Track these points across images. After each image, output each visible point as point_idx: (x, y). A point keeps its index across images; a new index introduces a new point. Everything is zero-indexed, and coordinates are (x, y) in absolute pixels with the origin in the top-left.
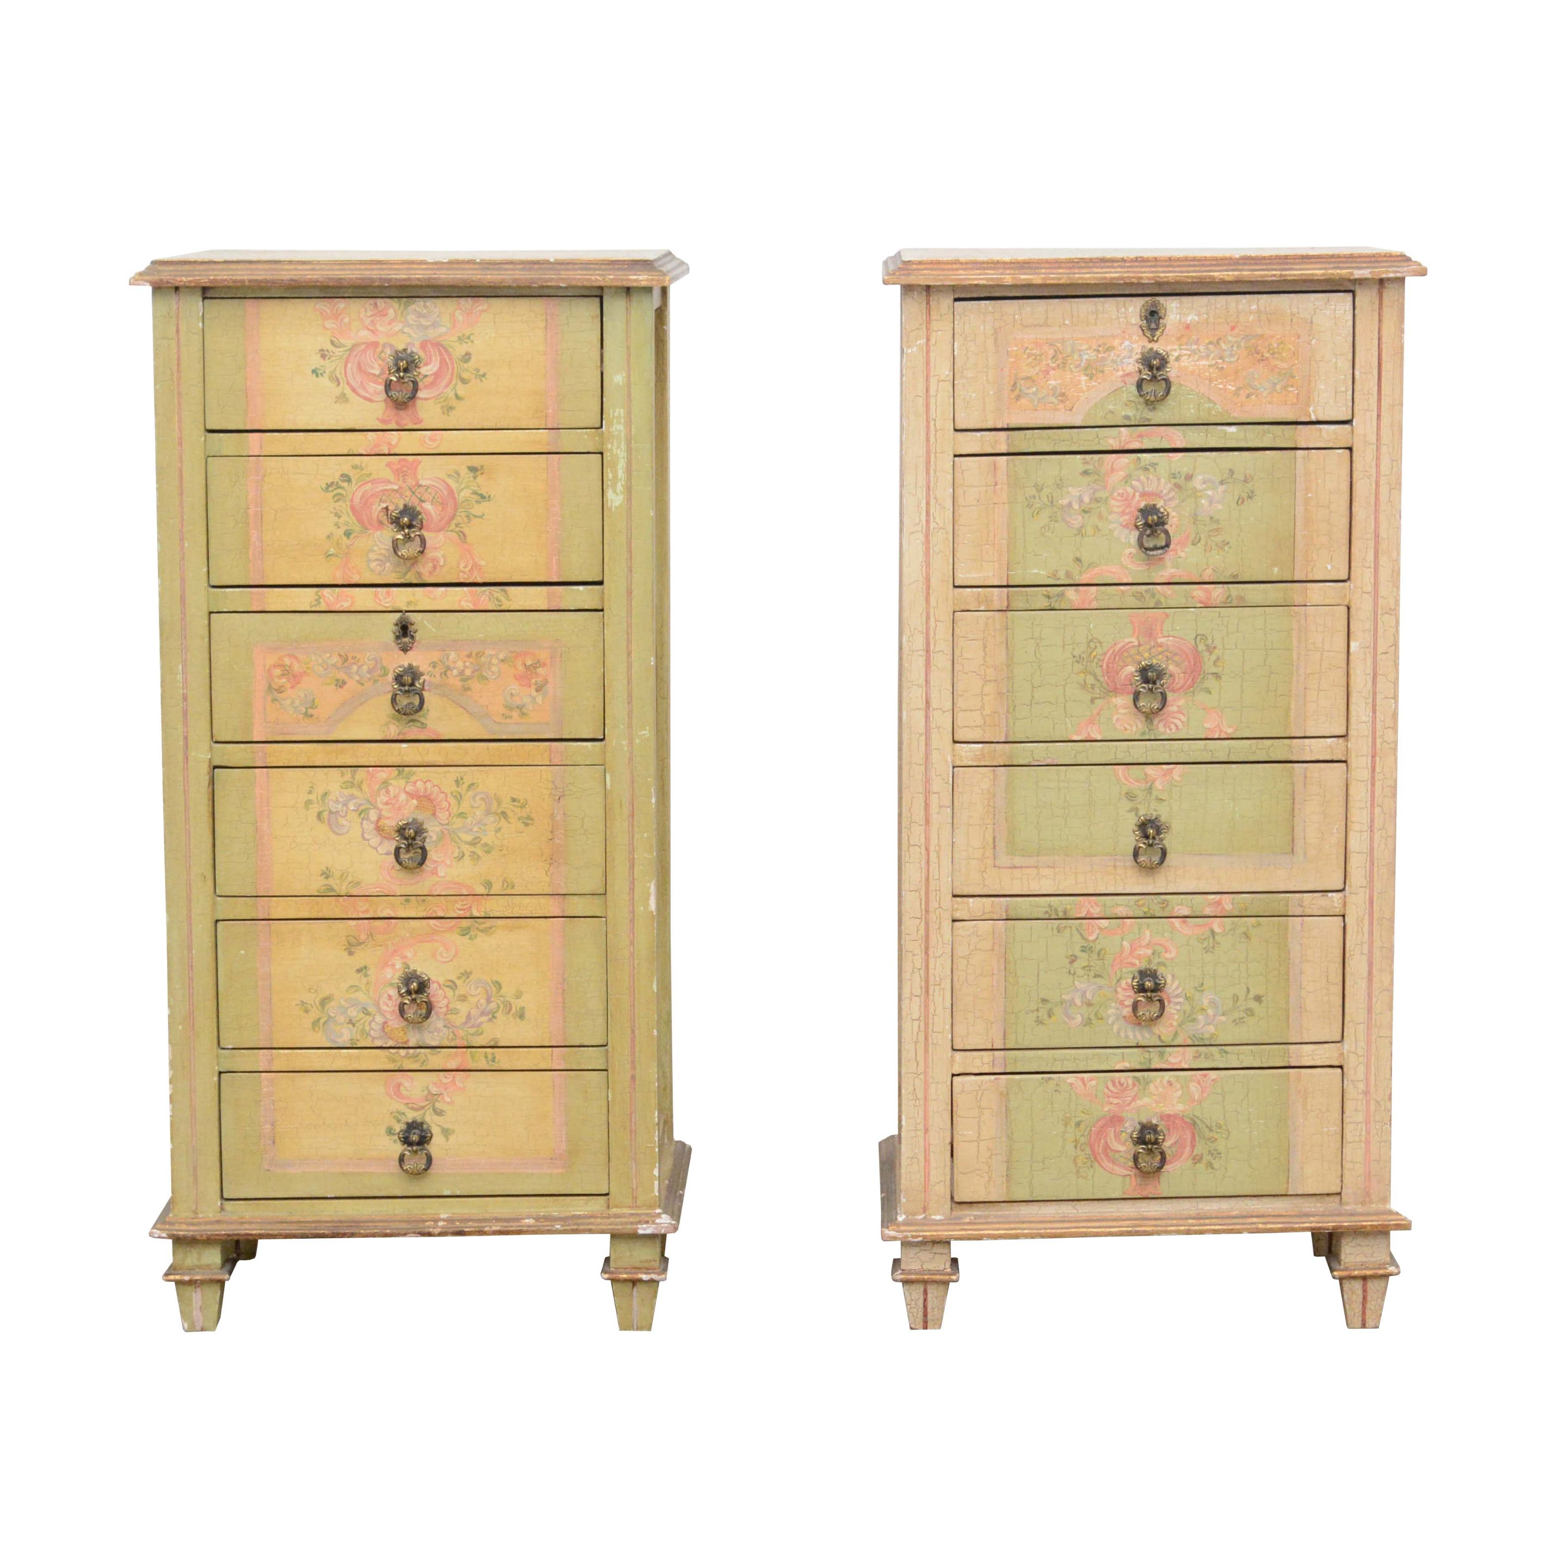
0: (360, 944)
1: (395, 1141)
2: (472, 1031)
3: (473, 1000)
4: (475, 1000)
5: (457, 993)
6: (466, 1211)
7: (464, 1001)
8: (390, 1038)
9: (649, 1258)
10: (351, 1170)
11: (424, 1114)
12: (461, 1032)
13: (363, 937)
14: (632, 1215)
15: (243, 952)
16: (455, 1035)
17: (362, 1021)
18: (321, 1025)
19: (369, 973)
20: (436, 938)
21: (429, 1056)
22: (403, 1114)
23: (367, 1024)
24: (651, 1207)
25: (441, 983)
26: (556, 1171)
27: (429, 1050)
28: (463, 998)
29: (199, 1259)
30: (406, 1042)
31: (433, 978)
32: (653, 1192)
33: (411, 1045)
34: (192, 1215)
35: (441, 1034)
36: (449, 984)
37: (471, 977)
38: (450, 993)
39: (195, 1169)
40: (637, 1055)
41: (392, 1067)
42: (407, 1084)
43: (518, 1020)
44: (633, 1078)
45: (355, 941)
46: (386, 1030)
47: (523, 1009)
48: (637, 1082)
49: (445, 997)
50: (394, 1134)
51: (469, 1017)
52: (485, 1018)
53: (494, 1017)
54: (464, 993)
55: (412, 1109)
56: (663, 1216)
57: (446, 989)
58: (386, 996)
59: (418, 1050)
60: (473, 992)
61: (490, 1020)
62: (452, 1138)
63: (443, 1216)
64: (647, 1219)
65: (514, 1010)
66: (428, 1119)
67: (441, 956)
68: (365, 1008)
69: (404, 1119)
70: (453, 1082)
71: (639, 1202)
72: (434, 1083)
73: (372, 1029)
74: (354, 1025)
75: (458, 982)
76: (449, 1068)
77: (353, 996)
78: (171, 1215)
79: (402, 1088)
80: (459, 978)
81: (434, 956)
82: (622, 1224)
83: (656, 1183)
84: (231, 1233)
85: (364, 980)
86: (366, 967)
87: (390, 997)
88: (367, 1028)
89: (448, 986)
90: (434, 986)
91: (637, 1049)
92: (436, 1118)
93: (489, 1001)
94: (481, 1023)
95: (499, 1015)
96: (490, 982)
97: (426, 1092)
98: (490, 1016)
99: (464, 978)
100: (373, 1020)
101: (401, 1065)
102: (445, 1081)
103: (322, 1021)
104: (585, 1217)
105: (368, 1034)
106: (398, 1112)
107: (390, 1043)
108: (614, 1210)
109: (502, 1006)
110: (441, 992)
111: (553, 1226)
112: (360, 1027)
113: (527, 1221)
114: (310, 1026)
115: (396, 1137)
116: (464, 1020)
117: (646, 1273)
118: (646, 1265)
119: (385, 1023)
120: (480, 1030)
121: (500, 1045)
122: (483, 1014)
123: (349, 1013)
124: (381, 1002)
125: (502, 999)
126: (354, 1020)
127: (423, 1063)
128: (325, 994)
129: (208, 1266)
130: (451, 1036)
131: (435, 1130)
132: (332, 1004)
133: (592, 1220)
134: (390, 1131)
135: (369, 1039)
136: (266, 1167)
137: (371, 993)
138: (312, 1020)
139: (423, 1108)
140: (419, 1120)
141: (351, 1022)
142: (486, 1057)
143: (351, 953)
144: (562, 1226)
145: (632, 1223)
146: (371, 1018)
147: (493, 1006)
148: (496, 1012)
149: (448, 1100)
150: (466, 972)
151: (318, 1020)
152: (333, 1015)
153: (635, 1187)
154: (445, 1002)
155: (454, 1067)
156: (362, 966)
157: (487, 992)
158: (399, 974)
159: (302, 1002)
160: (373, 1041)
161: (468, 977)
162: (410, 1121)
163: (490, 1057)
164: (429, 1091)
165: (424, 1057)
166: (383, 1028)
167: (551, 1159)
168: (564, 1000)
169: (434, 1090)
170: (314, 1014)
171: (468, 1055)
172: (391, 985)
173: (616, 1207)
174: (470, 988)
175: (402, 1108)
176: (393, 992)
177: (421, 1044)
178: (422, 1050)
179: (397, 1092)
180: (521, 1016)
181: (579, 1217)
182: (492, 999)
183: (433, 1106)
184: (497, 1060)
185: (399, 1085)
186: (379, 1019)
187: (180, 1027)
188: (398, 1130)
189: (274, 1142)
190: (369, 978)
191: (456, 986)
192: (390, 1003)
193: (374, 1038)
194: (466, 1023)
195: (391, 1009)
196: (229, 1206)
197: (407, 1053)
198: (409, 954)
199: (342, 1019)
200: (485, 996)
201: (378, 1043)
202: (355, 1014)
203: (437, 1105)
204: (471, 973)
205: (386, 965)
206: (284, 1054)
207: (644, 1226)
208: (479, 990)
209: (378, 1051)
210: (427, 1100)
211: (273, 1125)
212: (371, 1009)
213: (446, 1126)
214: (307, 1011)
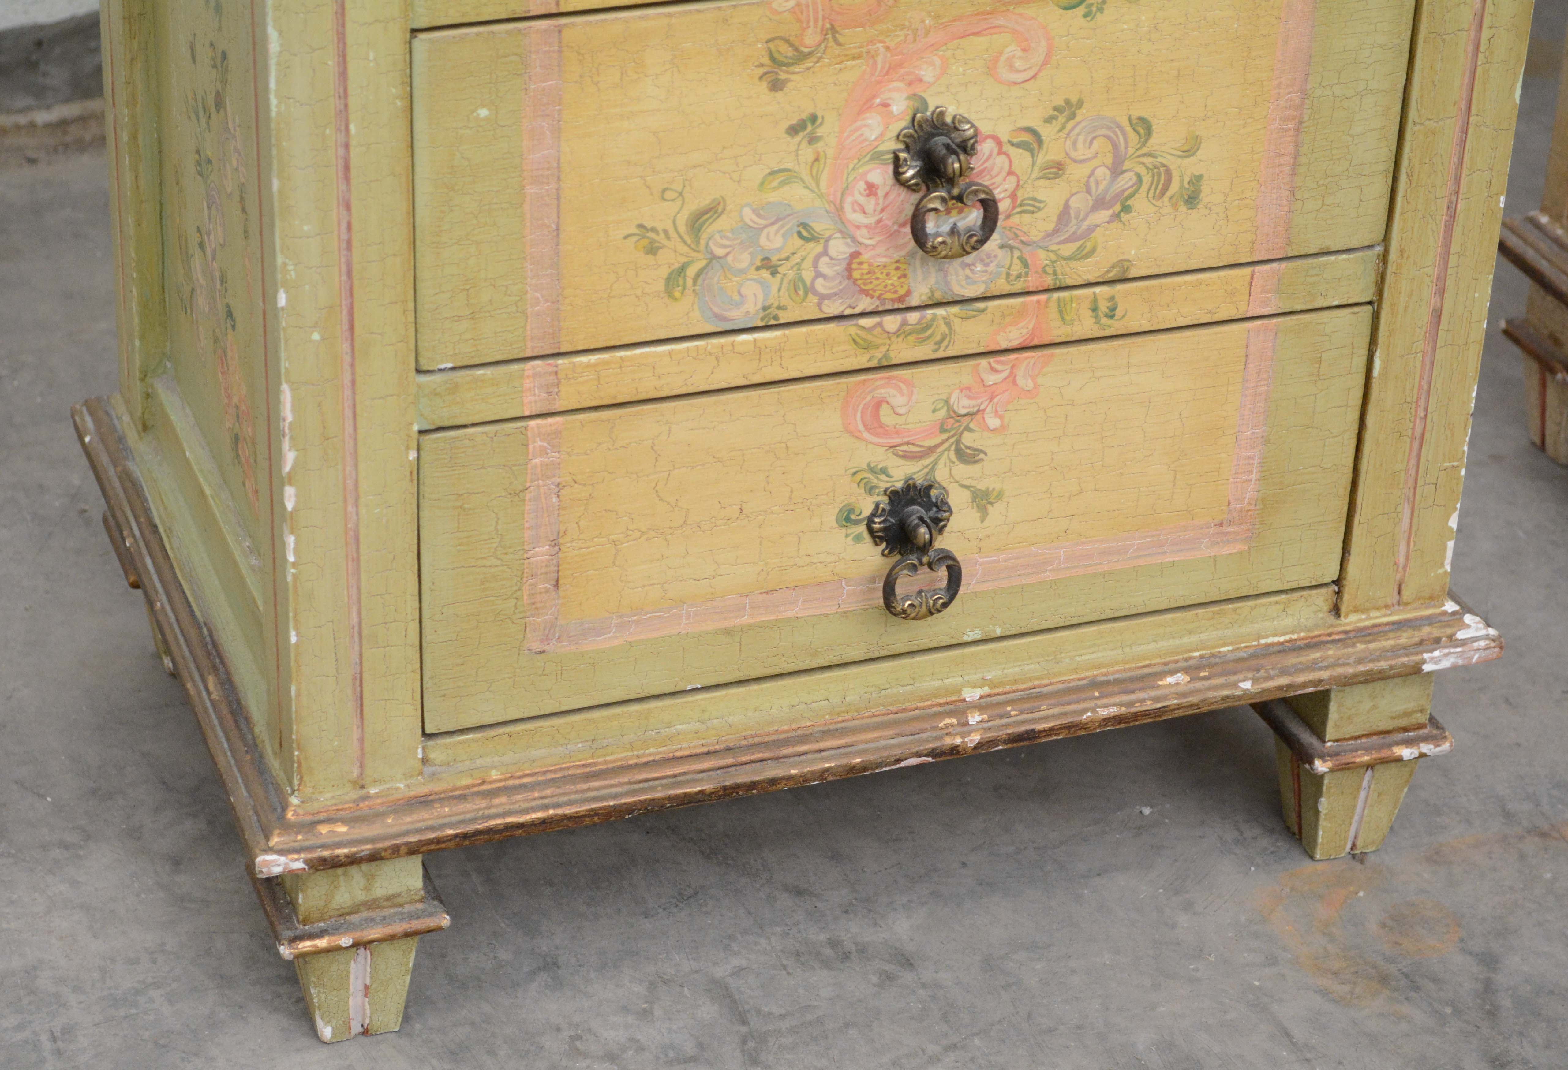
0: (801, 57)
1: (858, 538)
2: (1068, 249)
3: (1077, 173)
4: (1085, 170)
5: (1041, 159)
6: (1013, 671)
7: (1057, 176)
8: (866, 293)
9: (1410, 706)
10: (746, 620)
11: (935, 463)
12: (1042, 254)
13: (811, 38)
14: (1399, 626)
15: (483, 112)
16: (1025, 264)
17: (796, 259)
18: (689, 282)
19: (820, 132)
20: (1001, 21)
21: (957, 323)
22: (884, 471)
23: (808, 264)
24: (1433, 599)
25: (1004, 138)
26: (1225, 551)
27: (954, 310)
28: (1056, 170)
29: (367, 889)
30: (901, 299)
31: (985, 128)
32: (1442, 565)
33: (914, 301)
34: (354, 794)
35: (992, 267)
36: (1026, 137)
37: (1081, 114)
38: (1021, 159)
39: (359, 680)
40: (1453, 260)
41: (863, 361)
42: (898, 400)
43: (1183, 208)
44: (1437, 315)
45: (790, 52)
46: (856, 275)
47: (1197, 179)
48: (1444, 325)
49: (1010, 173)
50: (857, 522)
51: (1065, 214)
52: (1105, 214)
53: (1126, 209)
54: (1059, 157)
55: (906, 456)
56: (1468, 618)
57: (1013, 151)
58: (862, 185)
59: (930, 312)
60: (1081, 152)
61: (1116, 217)
62: (995, 511)
63: (971, 695)
64: (1436, 632)
65: (1174, 187)
66: (941, 475)
67: (1011, 68)
68: (805, 226)
69: (884, 483)
70: (1012, 378)
71: (1407, 594)
72: (966, 390)
73: (819, 275)
74: (774, 274)
75: (1046, 132)
76: (1004, 345)
77: (773, 197)
78: (294, 800)
79: (884, 411)
80: (1049, 120)
81: (991, 70)
82: (1383, 654)
83: (1451, 544)
84: (470, 828)
85: (807, 153)
86: (814, 118)
87: (871, 189)
88: (808, 275)
89: (1018, 145)
90: (985, 148)
91: (1454, 248)
92: (962, 470)
93: (1116, 170)
94: (1092, 228)
95: (1139, 203)
96: (1125, 123)
97: (942, 413)
98: (1117, 208)
99: (1061, 119)
100: (825, 253)
101: (886, 356)
102: (991, 379)
103: (691, 272)
104: (1293, 648)
105: (810, 290)
106: (872, 470)
107: (865, 304)
108: (1353, 618)
109: (1147, 179)
110: (1001, 160)
111: (1235, 685)
112: (791, 274)
113: (1170, 680)
114: (661, 286)
115: (862, 528)
116: (1051, 227)
117: (1409, 743)
118: (1404, 722)
119: (855, 255)
120: (1089, 246)
121: (1133, 273)
122: (1100, 204)
123: (763, 241)
124: (848, 207)
125: (1148, 161)
126: (774, 259)
127: (939, 343)
128: (705, 202)
129: (391, 900)
130: (1017, 268)
131: (957, 499)
132: (723, 223)
133: (1316, 655)
134: (847, 518)
135: (813, 299)
136: (536, 646)
137: (823, 184)
138: (664, 272)
139: (931, 450)
140: (920, 481)
141: (769, 265)
142: (1095, 310)
143: (776, 86)
144: (1255, 681)
145: (1406, 649)
146: (819, 248)
147: (1126, 181)
148: (1130, 197)
149: (993, 422)
150: (1067, 102)
151: (683, 268)
152: (720, 252)
153: (1402, 560)
154: (1010, 184)
155: (1015, 344)
156: (804, 116)
157: (1115, 146)
158: (901, 124)
159: (641, 226)
160: (819, 305)
161: (1073, 116)
162: (899, 485)
163: (1103, 307)
164: (950, 408)
165: (944, 328)
166: (849, 269)
167: (1221, 524)
168: (1297, 146)
169: (963, 405)
170: (668, 259)
171: (1053, 308)
172: (876, 156)
173: (1356, 610)
174: (1075, 143)
175: (880, 456)
176: (881, 175)
177: (938, 296)
178: (941, 312)
179: (876, 426)
180: (1192, 199)
181: (1285, 649)
182: (1127, 165)
183: (958, 442)
184: (1119, 312)
185: (878, 404)
186: (839, 248)
187: (316, 336)
188: (867, 512)
189: (557, 585)
190: (820, 145)
191: (1040, 142)
192: (870, 204)
193: (823, 298)
194: (1056, 231)
195: (871, 220)
196: (439, 751)
197: (904, 323)
198: (927, 73)
199: (744, 260)
200: (1109, 161)
201: (833, 308)
202: (778, 242)
203: (968, 439)
204: (1080, 104)
205: (866, 106)
206: (588, 365)
207: (1437, 653)
208: (1096, 144)
209: (831, 326)
210: (943, 430)
211: (555, 544)
212: (820, 226)
213: (982, 486)
214: (652, 250)
